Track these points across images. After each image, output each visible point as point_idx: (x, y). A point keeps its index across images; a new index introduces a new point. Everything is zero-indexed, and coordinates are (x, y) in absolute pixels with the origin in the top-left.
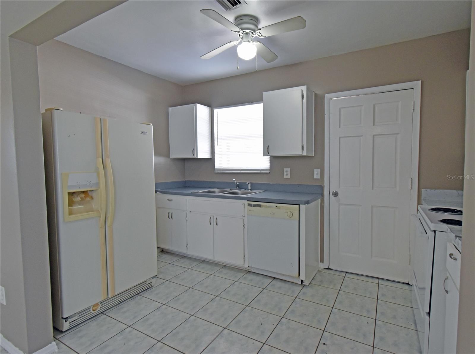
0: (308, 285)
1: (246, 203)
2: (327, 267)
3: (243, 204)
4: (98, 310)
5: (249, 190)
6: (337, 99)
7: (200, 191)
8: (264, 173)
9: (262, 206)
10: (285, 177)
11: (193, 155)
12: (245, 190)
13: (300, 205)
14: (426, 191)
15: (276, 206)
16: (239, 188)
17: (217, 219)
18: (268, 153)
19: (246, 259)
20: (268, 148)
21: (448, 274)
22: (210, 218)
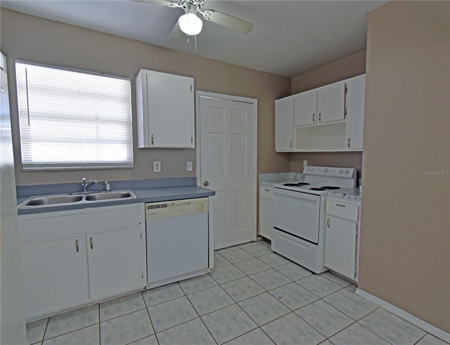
5: (108, 191)
6: (204, 98)
8: (125, 168)
9: (168, 206)
10: (155, 170)
12: (100, 192)
13: (208, 197)
14: (261, 175)
15: (173, 204)
17: (91, 239)
18: (153, 144)
19: (145, 276)
20: (153, 138)
21: (328, 217)
22: (77, 241)
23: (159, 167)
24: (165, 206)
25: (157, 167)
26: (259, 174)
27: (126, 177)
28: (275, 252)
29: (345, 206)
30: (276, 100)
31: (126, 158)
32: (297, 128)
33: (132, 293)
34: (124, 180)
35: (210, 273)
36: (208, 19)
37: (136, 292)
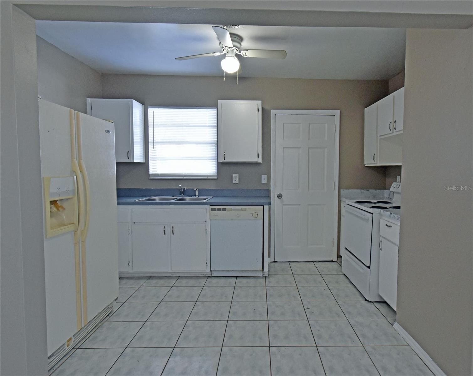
0: (268, 276)
1: (208, 207)
2: (273, 261)
3: (206, 209)
4: (72, 344)
5: (196, 196)
6: (281, 116)
7: (143, 199)
8: (211, 179)
9: (227, 210)
10: (234, 181)
11: (128, 158)
12: (192, 197)
13: (263, 206)
14: (343, 190)
15: (241, 209)
16: (184, 195)
17: (173, 227)
18: (225, 159)
19: (209, 263)
20: (224, 155)
21: (381, 239)
22: (165, 227)
23: (238, 179)
24: (225, 210)
25: (236, 178)
26: (341, 190)
27: (211, 186)
28: (345, 275)
29: (391, 227)
30: (366, 108)
31: (214, 171)
32: (380, 139)
33: (202, 276)
34: (210, 188)
35: (267, 276)
36: (246, 56)
37: (205, 275)
